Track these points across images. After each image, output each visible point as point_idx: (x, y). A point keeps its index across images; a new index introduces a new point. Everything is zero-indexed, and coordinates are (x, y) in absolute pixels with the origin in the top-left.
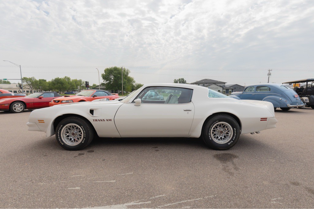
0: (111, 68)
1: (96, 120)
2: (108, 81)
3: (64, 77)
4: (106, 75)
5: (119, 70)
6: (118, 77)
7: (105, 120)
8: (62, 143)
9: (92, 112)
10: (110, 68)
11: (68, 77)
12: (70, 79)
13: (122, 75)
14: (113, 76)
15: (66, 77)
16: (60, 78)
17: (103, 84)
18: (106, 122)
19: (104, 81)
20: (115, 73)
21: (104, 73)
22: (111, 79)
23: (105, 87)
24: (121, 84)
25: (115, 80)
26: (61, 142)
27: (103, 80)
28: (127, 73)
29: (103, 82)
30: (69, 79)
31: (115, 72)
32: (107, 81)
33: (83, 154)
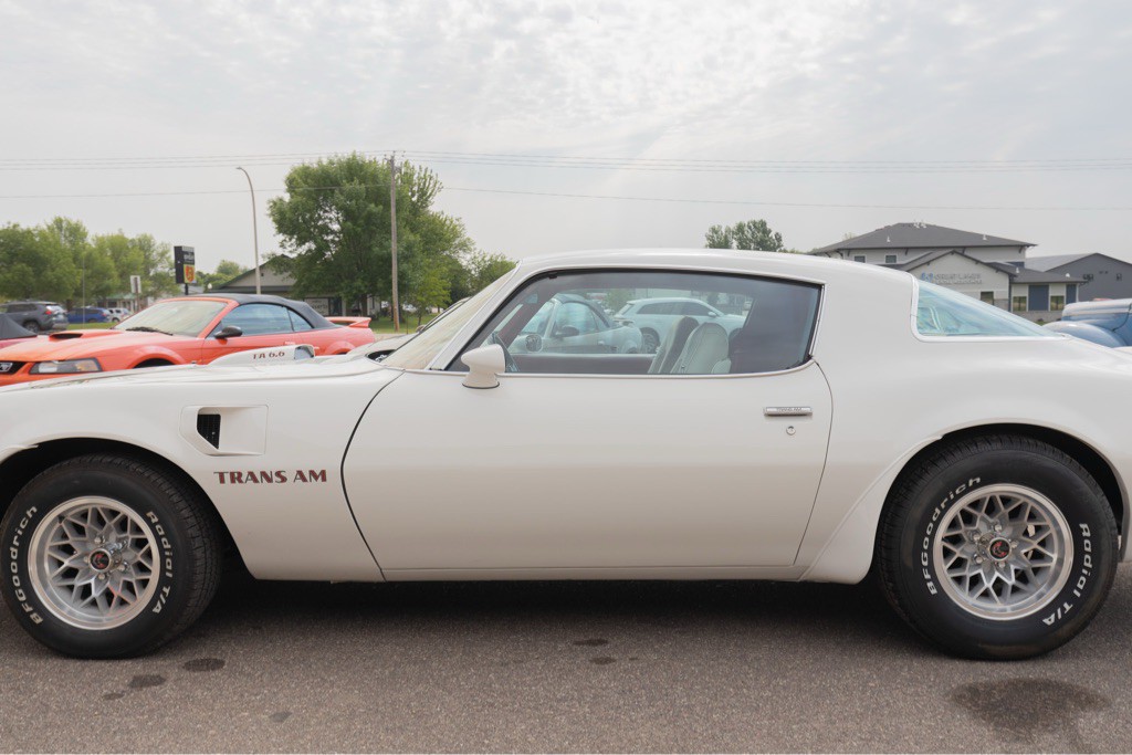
0: (325, 162)
1: (236, 477)
2: (310, 245)
3: (50, 222)
4: (294, 208)
5: (374, 178)
6: (370, 215)
7: (290, 476)
8: (33, 616)
9: (209, 425)
10: (320, 163)
11: (74, 221)
12: (84, 235)
13: (393, 203)
14: (339, 209)
15: (59, 222)
16: (23, 226)
17: (278, 263)
18: (293, 485)
19: (282, 246)
20: (350, 197)
21: (287, 197)
22: (325, 230)
23: (292, 282)
24: (387, 260)
25: (350, 238)
26: (29, 609)
27: (281, 237)
28: (423, 193)
29: (279, 252)
30: (76, 232)
31: (347, 187)
32: (301, 242)
33: (159, 681)
